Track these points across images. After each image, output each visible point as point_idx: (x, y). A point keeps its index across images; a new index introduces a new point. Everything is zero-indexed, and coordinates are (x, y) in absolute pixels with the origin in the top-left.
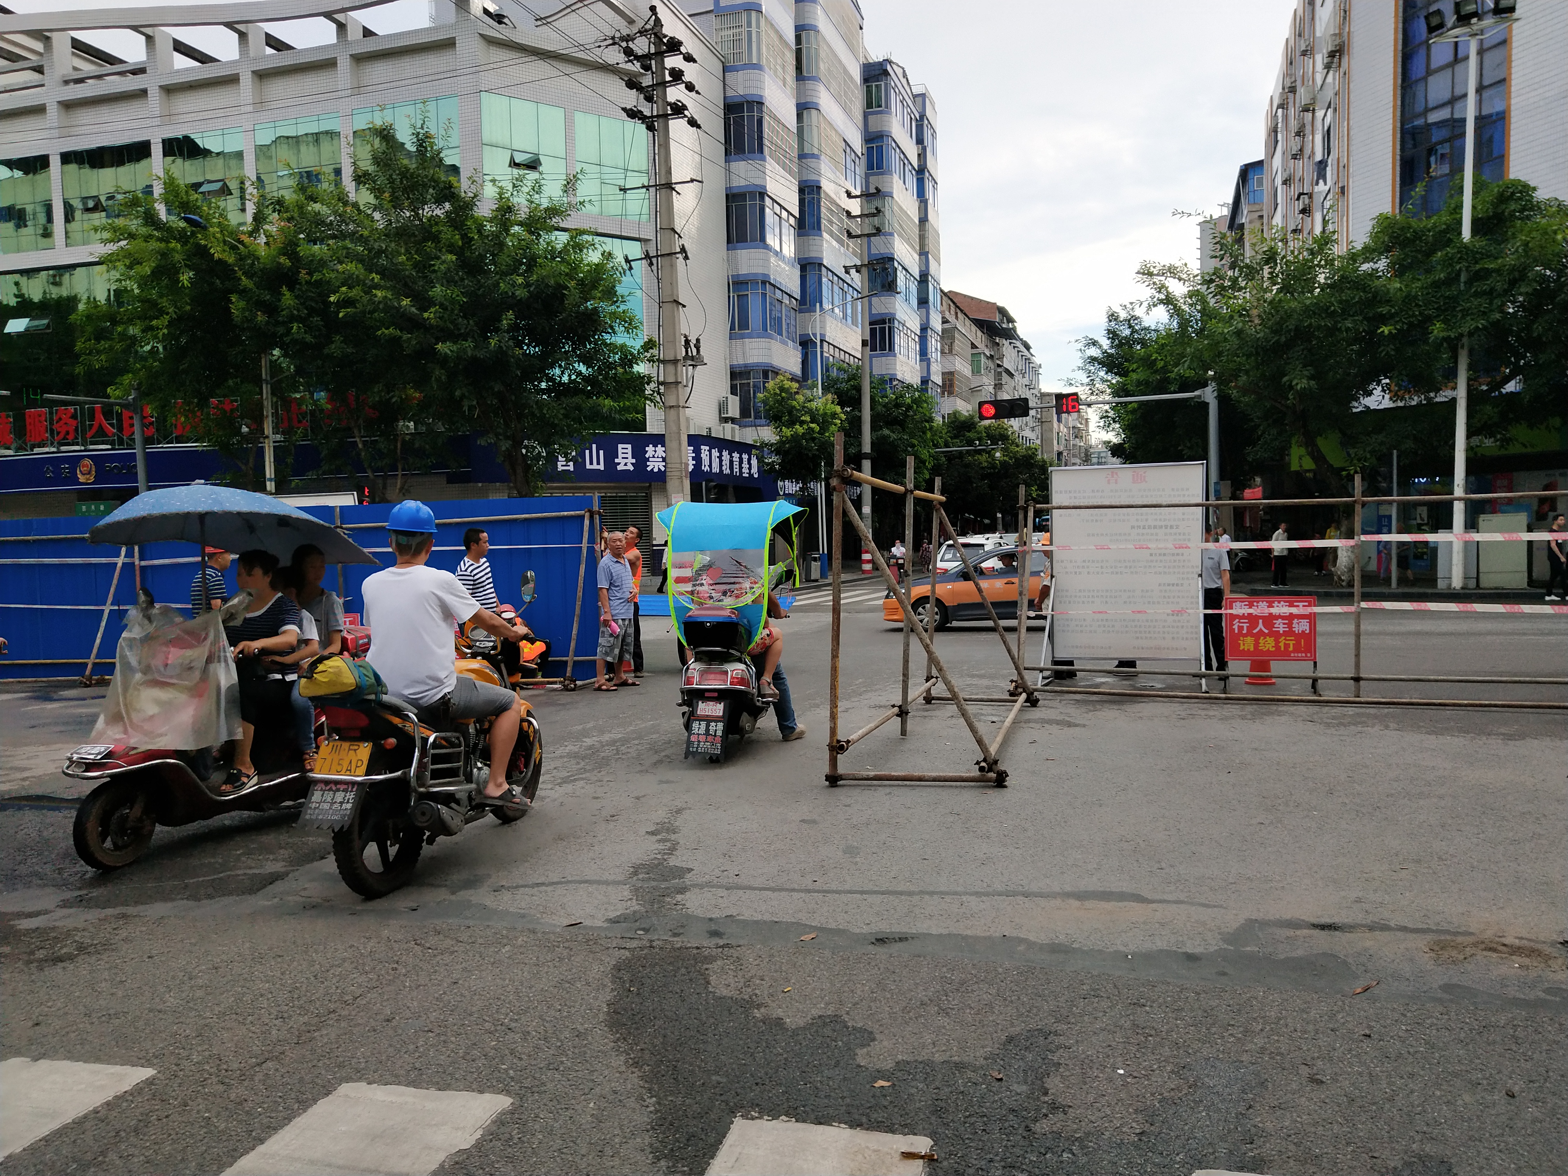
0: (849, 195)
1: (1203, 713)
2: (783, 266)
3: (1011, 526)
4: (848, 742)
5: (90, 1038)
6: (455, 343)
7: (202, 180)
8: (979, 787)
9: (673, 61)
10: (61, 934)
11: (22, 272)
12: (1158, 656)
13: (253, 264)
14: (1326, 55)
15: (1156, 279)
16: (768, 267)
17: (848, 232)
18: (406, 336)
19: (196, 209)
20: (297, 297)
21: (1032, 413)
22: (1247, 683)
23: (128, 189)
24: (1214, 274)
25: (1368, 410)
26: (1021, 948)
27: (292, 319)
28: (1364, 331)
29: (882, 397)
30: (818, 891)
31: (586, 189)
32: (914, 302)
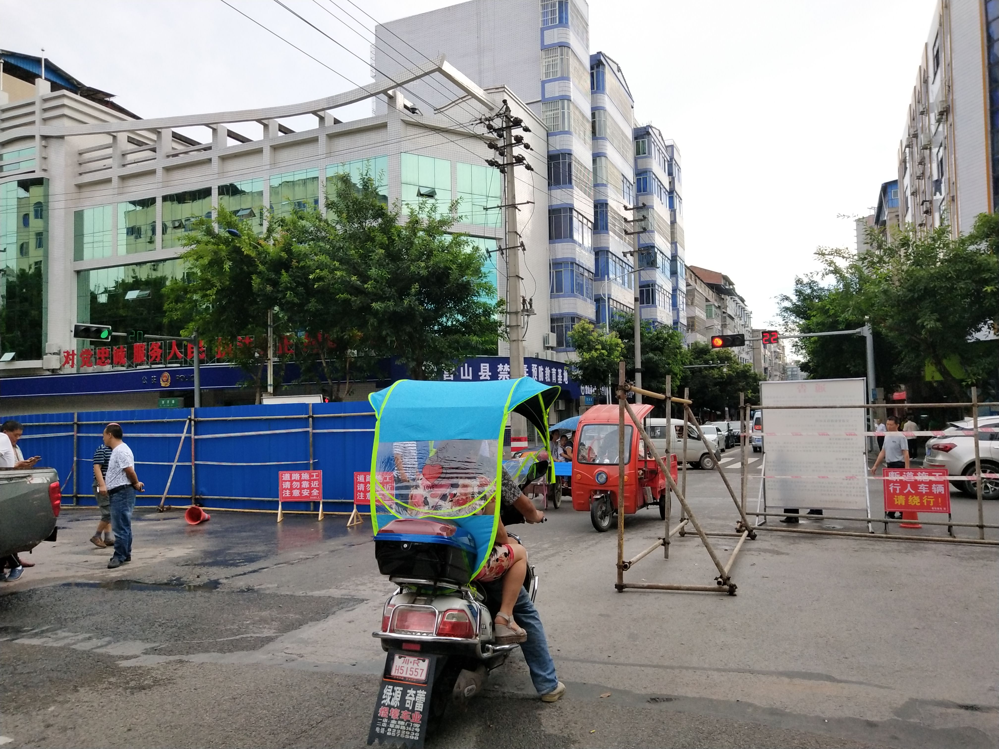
0: (626, 208)
1: (871, 547)
2: (584, 253)
3: (735, 416)
4: (630, 563)
5: (160, 741)
6: (383, 302)
7: (238, 208)
8: (717, 595)
9: (517, 132)
10: (144, 671)
11: (137, 264)
12: (837, 507)
13: (266, 257)
14: (937, 114)
15: (828, 257)
16: (575, 254)
17: (625, 231)
18: (353, 299)
19: (236, 226)
20: (290, 276)
21: (746, 343)
22: (901, 527)
23: (197, 215)
24: (867, 254)
25: (978, 342)
26: (750, 710)
27: (287, 289)
28: (973, 289)
29: (648, 333)
30: (612, 664)
31: (463, 209)
32: (668, 273)
